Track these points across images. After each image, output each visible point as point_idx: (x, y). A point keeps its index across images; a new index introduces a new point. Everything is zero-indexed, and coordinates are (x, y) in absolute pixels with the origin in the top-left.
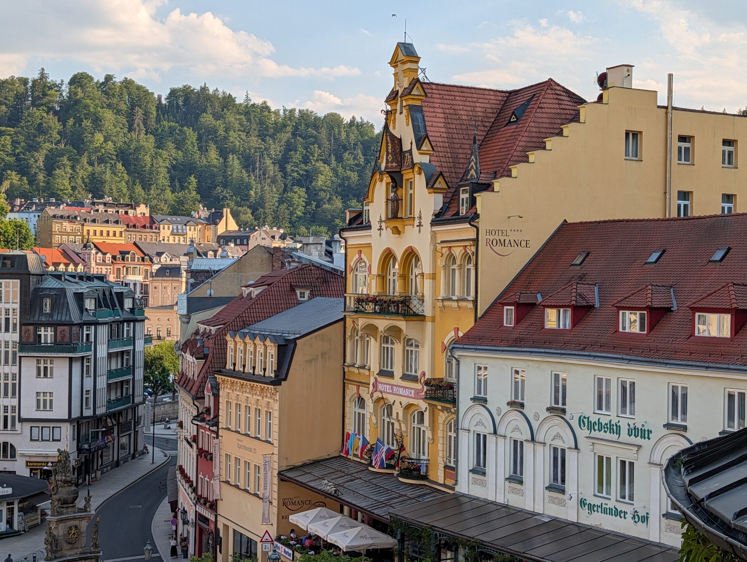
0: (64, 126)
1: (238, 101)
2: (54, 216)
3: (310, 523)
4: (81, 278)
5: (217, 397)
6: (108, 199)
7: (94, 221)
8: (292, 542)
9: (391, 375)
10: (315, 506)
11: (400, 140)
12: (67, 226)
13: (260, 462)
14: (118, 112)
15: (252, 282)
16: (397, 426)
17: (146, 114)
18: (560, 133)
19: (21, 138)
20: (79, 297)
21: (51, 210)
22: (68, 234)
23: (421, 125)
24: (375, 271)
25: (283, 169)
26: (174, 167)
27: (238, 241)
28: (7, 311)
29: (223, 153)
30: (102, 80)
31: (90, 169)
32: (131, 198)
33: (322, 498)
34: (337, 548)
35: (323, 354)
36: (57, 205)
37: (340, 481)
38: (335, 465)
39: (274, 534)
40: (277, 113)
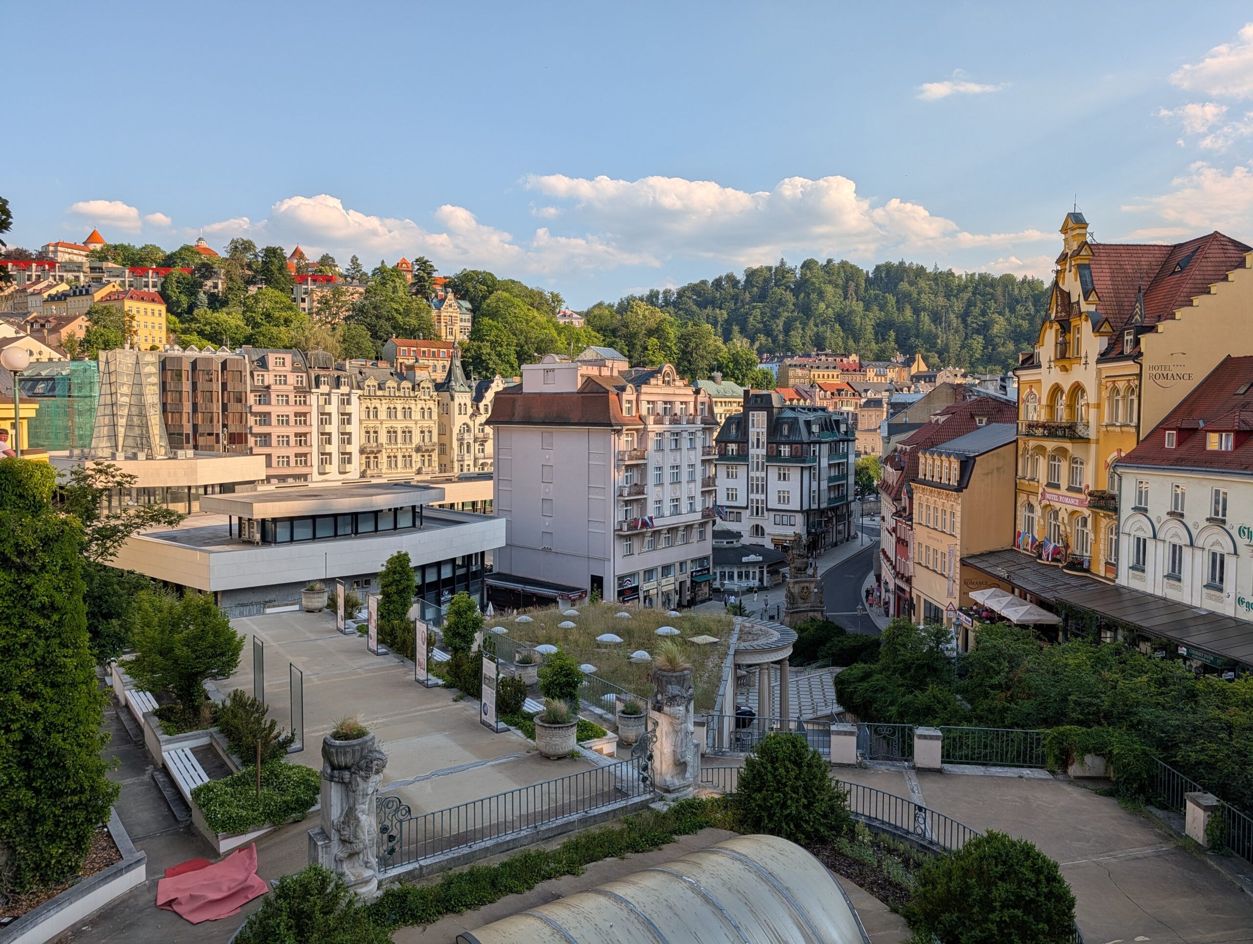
0: (797, 298)
1: (928, 271)
2: (790, 365)
3: (987, 599)
4: (809, 410)
5: (911, 499)
6: (829, 351)
7: (818, 367)
8: (971, 613)
9: (1057, 487)
10: (990, 587)
11: (1069, 294)
12: (799, 372)
13: (946, 550)
14: (836, 286)
15: (939, 412)
16: (1062, 528)
17: (857, 286)
18: (1226, 279)
19: (767, 310)
20: (808, 424)
21: (788, 361)
22: (800, 378)
23: (1089, 280)
24: (1044, 401)
25: (964, 321)
26: (878, 325)
27: (927, 379)
28: (758, 434)
29: (916, 311)
30: (825, 263)
31: (815, 329)
32: (845, 349)
33: (997, 581)
34: (1009, 620)
35: (998, 469)
36: (792, 357)
37: (1012, 569)
38: (1008, 556)
39: (956, 604)
40: (960, 277)
